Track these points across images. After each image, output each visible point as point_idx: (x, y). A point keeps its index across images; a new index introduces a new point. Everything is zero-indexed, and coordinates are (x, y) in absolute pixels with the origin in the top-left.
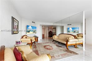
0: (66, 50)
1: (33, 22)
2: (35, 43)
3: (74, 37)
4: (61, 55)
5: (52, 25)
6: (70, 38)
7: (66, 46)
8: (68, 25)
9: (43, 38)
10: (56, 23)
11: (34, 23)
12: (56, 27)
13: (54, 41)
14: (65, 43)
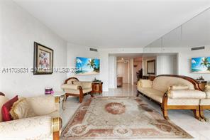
0: (158, 121)
1: (91, 49)
2: (92, 96)
3: (194, 84)
4: (133, 130)
5: (142, 52)
6: (174, 87)
7: (163, 110)
8: (193, 49)
9: (118, 87)
10: (150, 46)
11: (96, 50)
12: (156, 57)
13: (140, 95)
14: (161, 100)
